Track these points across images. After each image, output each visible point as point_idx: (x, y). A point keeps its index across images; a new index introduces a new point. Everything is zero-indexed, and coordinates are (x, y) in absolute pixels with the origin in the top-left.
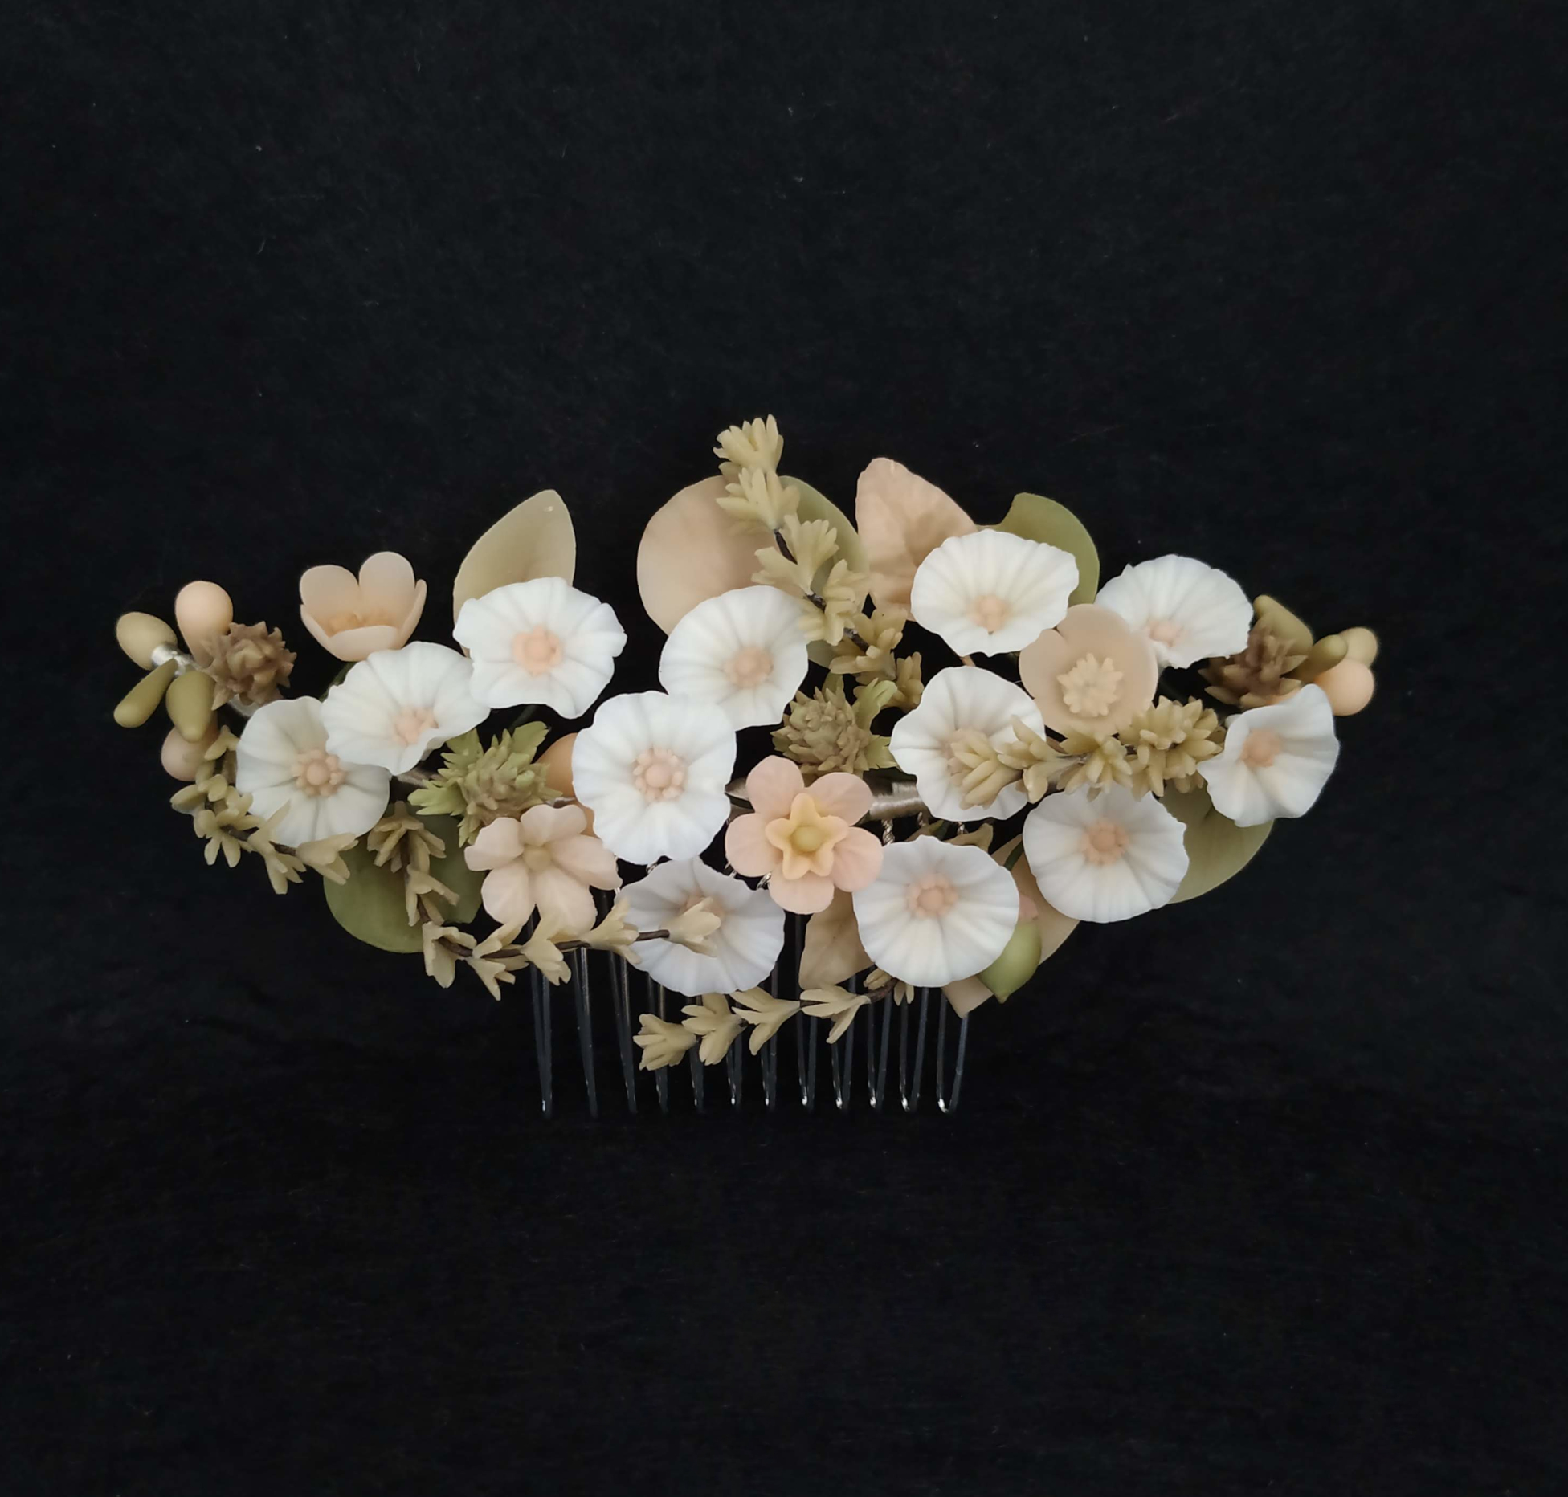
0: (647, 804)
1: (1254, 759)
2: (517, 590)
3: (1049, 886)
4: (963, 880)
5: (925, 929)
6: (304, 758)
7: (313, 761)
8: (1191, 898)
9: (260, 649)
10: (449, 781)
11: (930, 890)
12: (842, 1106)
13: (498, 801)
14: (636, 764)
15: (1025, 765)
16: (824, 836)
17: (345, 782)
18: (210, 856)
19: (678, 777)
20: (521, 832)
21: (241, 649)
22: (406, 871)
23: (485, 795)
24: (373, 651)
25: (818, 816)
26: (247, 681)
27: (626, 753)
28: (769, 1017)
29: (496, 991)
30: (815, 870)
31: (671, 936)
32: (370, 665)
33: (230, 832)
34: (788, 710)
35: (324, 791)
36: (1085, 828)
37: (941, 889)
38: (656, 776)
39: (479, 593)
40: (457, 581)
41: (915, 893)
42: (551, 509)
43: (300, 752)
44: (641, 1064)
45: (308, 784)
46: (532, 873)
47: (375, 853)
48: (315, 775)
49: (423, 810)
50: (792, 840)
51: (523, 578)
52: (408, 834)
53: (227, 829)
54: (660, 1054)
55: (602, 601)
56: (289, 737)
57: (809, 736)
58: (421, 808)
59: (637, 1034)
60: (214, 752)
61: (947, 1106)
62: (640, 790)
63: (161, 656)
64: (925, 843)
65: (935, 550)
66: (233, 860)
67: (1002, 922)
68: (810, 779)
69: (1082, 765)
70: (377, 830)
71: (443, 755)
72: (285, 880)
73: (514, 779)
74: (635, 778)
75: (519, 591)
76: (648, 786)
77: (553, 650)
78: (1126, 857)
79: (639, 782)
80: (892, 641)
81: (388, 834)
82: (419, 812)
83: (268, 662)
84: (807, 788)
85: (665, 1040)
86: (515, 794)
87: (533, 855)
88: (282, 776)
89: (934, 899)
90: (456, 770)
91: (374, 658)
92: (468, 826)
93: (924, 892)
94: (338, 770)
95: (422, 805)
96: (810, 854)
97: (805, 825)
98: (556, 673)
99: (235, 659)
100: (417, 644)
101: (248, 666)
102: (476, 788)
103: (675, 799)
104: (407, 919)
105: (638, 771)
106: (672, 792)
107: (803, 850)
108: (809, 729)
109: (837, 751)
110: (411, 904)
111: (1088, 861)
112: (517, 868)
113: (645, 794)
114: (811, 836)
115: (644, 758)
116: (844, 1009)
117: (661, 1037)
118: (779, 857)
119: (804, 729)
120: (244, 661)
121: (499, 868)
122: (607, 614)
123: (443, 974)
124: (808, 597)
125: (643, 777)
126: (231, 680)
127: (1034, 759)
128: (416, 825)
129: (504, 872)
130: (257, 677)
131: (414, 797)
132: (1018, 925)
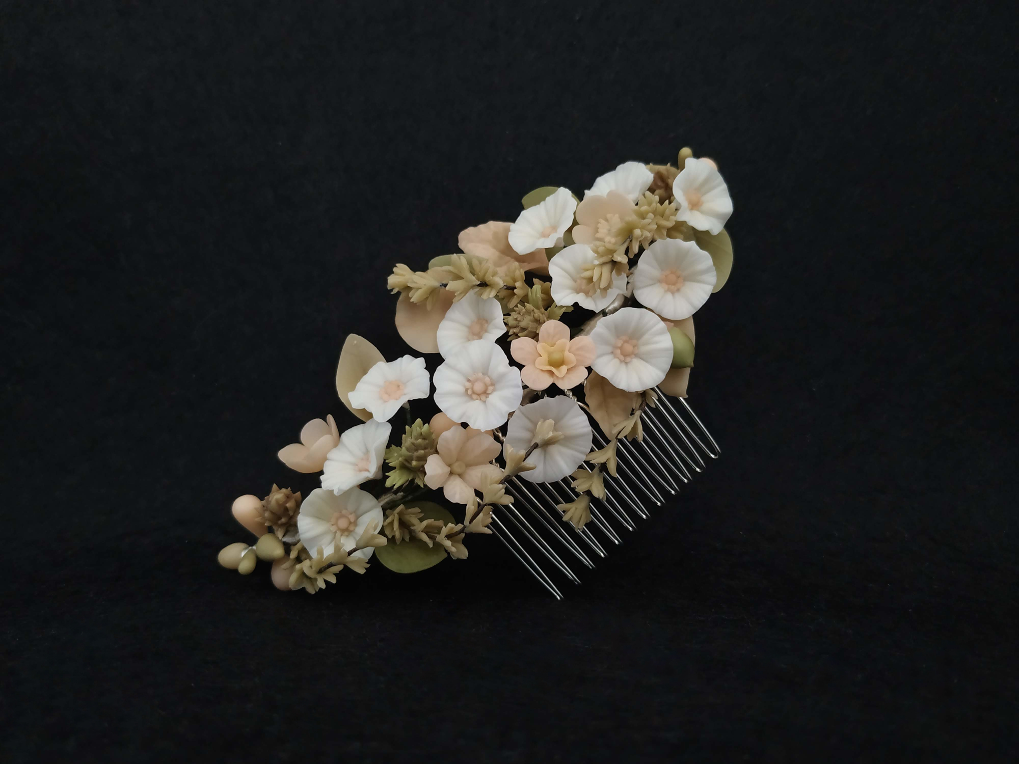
1: (695, 205)
2: (366, 378)
4: (630, 329)
5: (636, 363)
6: (333, 521)
7: (338, 519)
8: (725, 282)
9: (282, 493)
11: (622, 345)
14: (467, 390)
15: (610, 257)
16: (562, 351)
17: (357, 516)
18: (322, 585)
19: (487, 380)
20: (443, 460)
22: (412, 530)
24: (327, 453)
25: (554, 347)
27: (460, 389)
28: (607, 456)
29: (487, 531)
30: (571, 366)
31: (539, 445)
33: (324, 570)
34: (506, 324)
35: (352, 528)
36: (660, 281)
37: (629, 341)
38: (479, 387)
39: (353, 388)
40: (340, 396)
41: (619, 351)
42: (355, 342)
43: (328, 520)
45: (343, 530)
46: (460, 475)
47: (393, 537)
48: (343, 524)
49: (396, 485)
50: (551, 363)
51: (365, 372)
52: (400, 514)
53: (320, 570)
54: (578, 517)
56: (319, 516)
59: (562, 518)
61: (715, 455)
62: (477, 399)
65: (510, 233)
67: (661, 333)
68: (535, 336)
69: (632, 240)
70: (386, 523)
71: (386, 461)
73: (421, 433)
74: (471, 396)
77: (398, 385)
78: (686, 279)
79: (474, 396)
80: (522, 276)
81: (392, 523)
83: (287, 496)
84: (538, 342)
85: (576, 509)
86: (428, 441)
87: (457, 468)
88: (330, 535)
89: (628, 348)
91: (330, 455)
92: (420, 478)
93: (621, 348)
94: (351, 513)
96: (562, 363)
97: (550, 354)
98: (406, 390)
99: (274, 506)
100: (343, 434)
101: (281, 503)
102: (409, 455)
103: (494, 391)
104: (428, 544)
105: (469, 392)
106: (491, 388)
107: (558, 364)
108: (519, 321)
109: (539, 322)
110: (424, 537)
111: (673, 293)
112: (453, 477)
113: (480, 399)
114: (557, 356)
115: (468, 385)
116: (634, 422)
117: (574, 508)
118: (551, 373)
119: (519, 323)
120: (277, 501)
121: (445, 482)
122: (407, 358)
123: (461, 552)
124: (478, 285)
125: (474, 393)
126: (280, 518)
127: (612, 252)
128: (401, 507)
129: (449, 483)
130: (288, 505)
131: (388, 483)
132: (670, 330)
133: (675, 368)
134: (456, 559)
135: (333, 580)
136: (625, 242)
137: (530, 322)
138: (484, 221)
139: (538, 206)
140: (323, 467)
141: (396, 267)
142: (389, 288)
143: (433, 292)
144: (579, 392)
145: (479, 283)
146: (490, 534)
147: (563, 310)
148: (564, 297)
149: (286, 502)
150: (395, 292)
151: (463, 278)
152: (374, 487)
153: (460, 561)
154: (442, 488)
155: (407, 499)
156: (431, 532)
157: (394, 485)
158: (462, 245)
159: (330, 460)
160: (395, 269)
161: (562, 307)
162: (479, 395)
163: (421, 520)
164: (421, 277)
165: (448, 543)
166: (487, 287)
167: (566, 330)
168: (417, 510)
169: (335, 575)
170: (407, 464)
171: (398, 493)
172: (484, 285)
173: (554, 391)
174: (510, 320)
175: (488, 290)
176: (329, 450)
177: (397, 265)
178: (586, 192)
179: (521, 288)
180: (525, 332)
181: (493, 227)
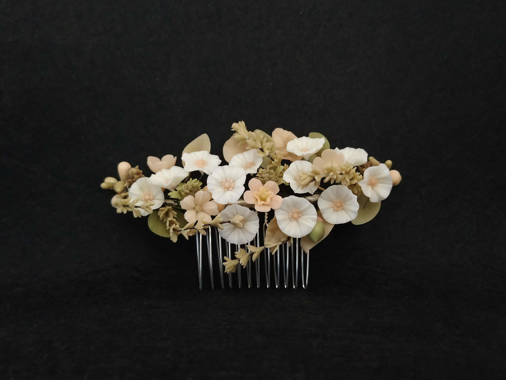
0: (225, 192)
1: (372, 185)
3: (325, 216)
4: (302, 209)
5: (294, 223)
7: (146, 194)
9: (136, 170)
10: (178, 191)
12: (278, 287)
14: (222, 182)
15: (315, 175)
16: (268, 196)
17: (154, 199)
19: (232, 185)
20: (195, 201)
22: (167, 218)
23: (186, 190)
24: (162, 169)
25: (266, 192)
27: (221, 180)
28: (257, 250)
29: (187, 238)
30: (266, 204)
31: (231, 222)
32: (162, 172)
34: (258, 171)
35: (149, 201)
36: (332, 202)
37: (298, 213)
38: (227, 185)
39: (189, 152)
41: (291, 214)
42: (205, 138)
43: (144, 192)
44: (225, 271)
45: (145, 200)
46: (197, 212)
48: (147, 197)
50: (260, 197)
52: (169, 210)
54: (230, 267)
56: (141, 189)
61: (305, 286)
62: (223, 189)
64: (292, 198)
67: (313, 220)
68: (264, 183)
70: (161, 209)
71: (177, 186)
73: (194, 185)
74: (222, 186)
75: (197, 153)
76: (225, 188)
77: (204, 164)
78: (343, 209)
80: (281, 159)
81: (163, 210)
83: (138, 173)
84: (263, 185)
85: (231, 263)
86: (194, 189)
87: (197, 208)
89: (296, 215)
90: (180, 187)
93: (293, 213)
94: (152, 196)
96: (264, 200)
97: (263, 193)
98: (205, 167)
102: (185, 189)
103: (232, 190)
104: (167, 227)
105: (223, 184)
106: (231, 188)
109: (270, 179)
110: (168, 224)
111: (334, 210)
112: (193, 210)
113: (225, 190)
114: (264, 196)
115: (224, 181)
116: (276, 245)
117: (230, 262)
118: (257, 200)
119: (263, 174)
120: (132, 172)
121: (189, 209)
122: (217, 157)
123: (174, 239)
124: (260, 149)
125: (224, 185)
126: (129, 179)
127: (317, 174)
128: (170, 207)
129: (190, 211)
130: (135, 176)
131: (170, 194)
132: (318, 221)
133: (308, 238)
134: (171, 240)
135: (125, 212)
136: (326, 174)
137: (267, 177)
138: (289, 130)
139: (312, 139)
140: (157, 173)
141: (241, 122)
142: (232, 127)
143: (244, 139)
144: (261, 215)
146: (187, 240)
147: (284, 182)
148: (287, 178)
150: (232, 130)
151: (256, 142)
152: (166, 192)
153: (172, 242)
154: (186, 211)
155: (177, 208)
156: (171, 223)
157: (171, 196)
158: (274, 133)
160: (240, 122)
161: (284, 181)
163: (174, 218)
164: (245, 131)
165: (171, 231)
166: (263, 152)
167: (278, 190)
168: (176, 213)
169: (128, 211)
170: (181, 192)
171: (176, 203)
172: (262, 150)
173: (252, 208)
174: (261, 170)
175: (262, 153)
176: (164, 168)
177: (242, 121)
178: (337, 148)
179: (276, 163)
180: (262, 179)
181: (289, 134)
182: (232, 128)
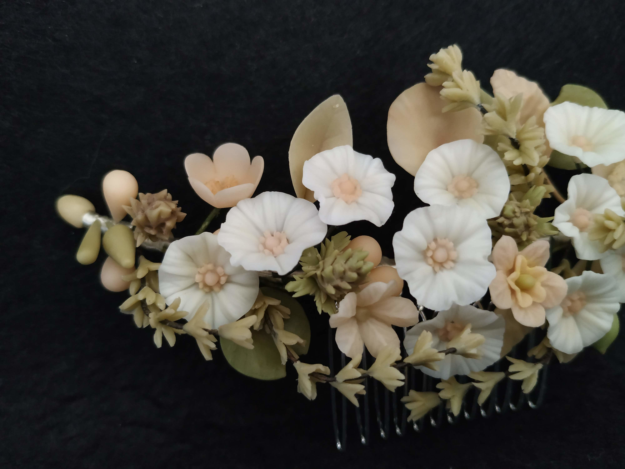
0: (435, 272)
6: (202, 270)
7: (208, 271)
9: (169, 206)
10: (308, 274)
13: (349, 283)
14: (428, 249)
16: (535, 278)
17: (228, 281)
18: (158, 342)
19: (454, 254)
20: (358, 299)
21: (157, 207)
23: (339, 280)
24: (239, 200)
25: (529, 267)
26: (160, 225)
29: (355, 402)
30: (536, 300)
31: (457, 352)
33: (168, 324)
35: (216, 289)
38: (440, 254)
41: (568, 303)
42: (337, 106)
43: (198, 266)
44: (409, 418)
45: (205, 285)
46: (359, 323)
48: (210, 279)
49: (296, 294)
50: (517, 283)
53: (164, 322)
54: (420, 412)
55: (374, 157)
56: (191, 258)
57: (516, 221)
58: (294, 293)
60: (141, 273)
62: (431, 266)
63: (89, 219)
64: (587, 275)
66: (172, 342)
68: (521, 244)
72: (210, 350)
74: (427, 258)
75: (329, 155)
77: (355, 188)
79: (430, 261)
82: (294, 296)
83: (173, 213)
84: (520, 252)
85: (424, 403)
87: (363, 313)
88: (188, 282)
90: (310, 267)
91: (241, 204)
92: (320, 300)
93: (573, 302)
94: (225, 275)
95: (295, 291)
96: (530, 290)
98: (361, 200)
99: (153, 214)
100: (267, 193)
101: (163, 217)
102: (331, 276)
103: (452, 268)
104: (281, 361)
105: (429, 254)
106: (450, 264)
107: (525, 289)
108: (516, 217)
113: (433, 268)
114: (528, 280)
115: (432, 245)
118: (514, 294)
119: (513, 217)
120: (158, 209)
122: (378, 162)
123: (309, 391)
125: (432, 257)
131: (289, 287)
134: (299, 392)
137: (523, 225)
141: (454, 46)
145: (514, 137)
149: (168, 219)
151: (505, 119)
153: (302, 397)
159: (238, 208)
160: (450, 47)
162: (435, 261)
166: (518, 152)
167: (548, 256)
169: (177, 336)
172: (517, 144)
175: (516, 154)
177: (456, 45)
182: (431, 62)
